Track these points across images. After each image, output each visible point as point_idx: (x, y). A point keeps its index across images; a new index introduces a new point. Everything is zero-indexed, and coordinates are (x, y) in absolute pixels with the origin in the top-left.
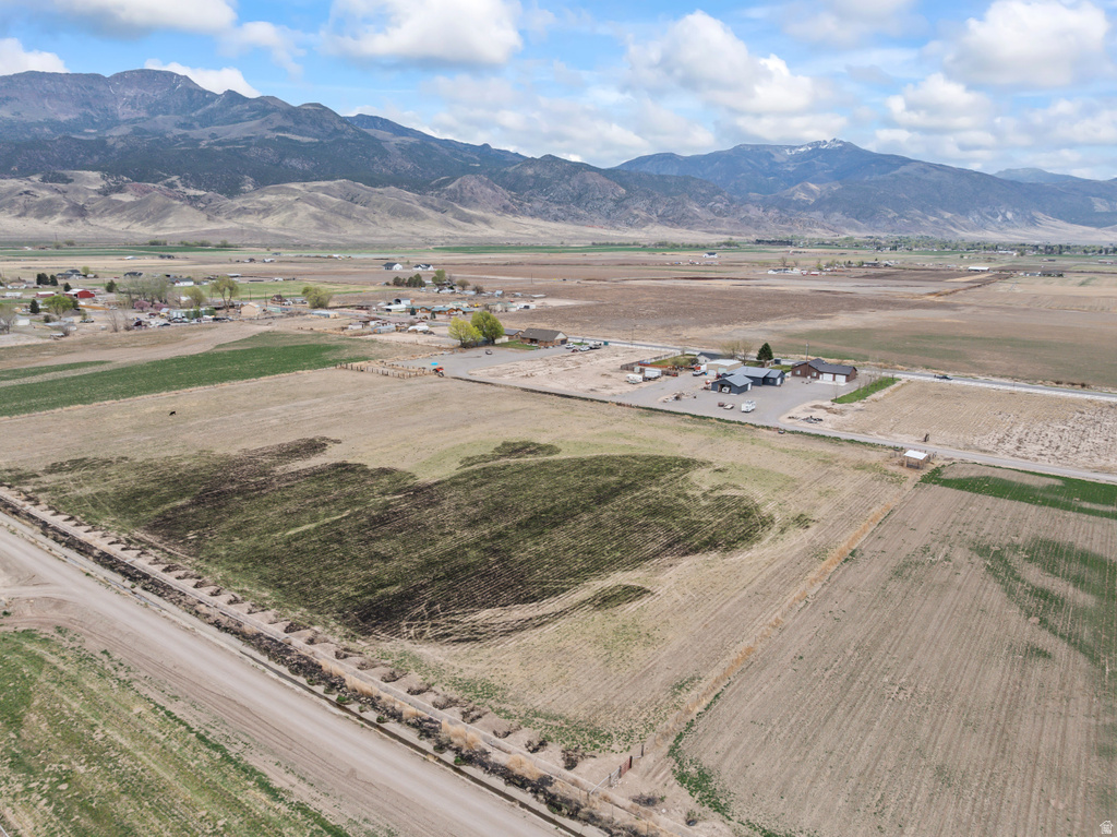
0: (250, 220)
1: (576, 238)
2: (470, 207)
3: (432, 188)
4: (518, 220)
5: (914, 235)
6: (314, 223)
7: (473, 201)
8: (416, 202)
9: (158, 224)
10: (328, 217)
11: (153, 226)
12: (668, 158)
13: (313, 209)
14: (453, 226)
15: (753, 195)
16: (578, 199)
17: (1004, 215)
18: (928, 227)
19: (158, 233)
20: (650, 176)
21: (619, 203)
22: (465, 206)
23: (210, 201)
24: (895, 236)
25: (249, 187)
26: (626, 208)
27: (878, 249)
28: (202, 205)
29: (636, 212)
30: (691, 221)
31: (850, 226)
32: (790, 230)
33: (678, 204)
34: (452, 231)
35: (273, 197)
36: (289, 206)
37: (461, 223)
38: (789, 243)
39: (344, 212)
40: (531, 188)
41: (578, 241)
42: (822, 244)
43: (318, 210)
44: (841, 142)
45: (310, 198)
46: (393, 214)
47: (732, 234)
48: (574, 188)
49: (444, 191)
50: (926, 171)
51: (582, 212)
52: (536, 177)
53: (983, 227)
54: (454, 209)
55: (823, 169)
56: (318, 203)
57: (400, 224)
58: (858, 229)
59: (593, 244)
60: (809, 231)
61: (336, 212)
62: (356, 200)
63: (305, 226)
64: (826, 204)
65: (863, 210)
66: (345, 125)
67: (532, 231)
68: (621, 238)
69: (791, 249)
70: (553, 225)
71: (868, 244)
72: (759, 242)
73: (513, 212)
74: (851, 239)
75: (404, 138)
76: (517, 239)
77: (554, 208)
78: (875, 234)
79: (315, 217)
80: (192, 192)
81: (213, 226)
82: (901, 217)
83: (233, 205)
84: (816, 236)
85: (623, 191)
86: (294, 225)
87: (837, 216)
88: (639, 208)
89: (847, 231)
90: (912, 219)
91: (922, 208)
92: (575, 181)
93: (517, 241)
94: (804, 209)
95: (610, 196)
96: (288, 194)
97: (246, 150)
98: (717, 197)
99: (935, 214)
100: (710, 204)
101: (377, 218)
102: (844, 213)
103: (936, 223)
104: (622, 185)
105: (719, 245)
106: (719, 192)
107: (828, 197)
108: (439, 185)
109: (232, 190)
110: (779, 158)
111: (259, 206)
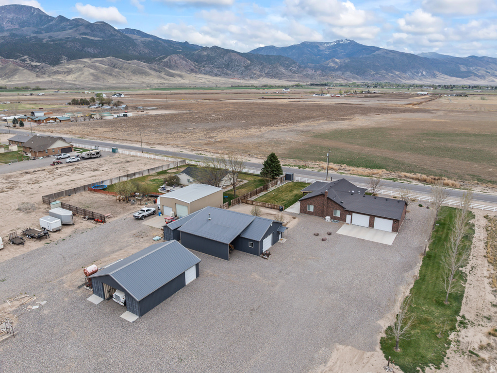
0: (60, 77)
1: (224, 84)
2: (174, 70)
3: (156, 61)
4: (198, 76)
5: (383, 82)
6: (92, 78)
7: (176, 67)
8: (146, 67)
9: (10, 79)
10: (100, 75)
11: (7, 80)
12: (272, 48)
13: (92, 71)
14: (164, 78)
15: (310, 64)
16: (228, 66)
17: (422, 73)
18: (389, 78)
19: (9, 83)
20: (262, 55)
21: (247, 67)
22: (172, 69)
23: (43, 68)
24: (375, 82)
25: (64, 61)
26: (250, 70)
27: (368, 87)
28: (38, 70)
29: (255, 72)
30: (280, 76)
31: (354, 78)
32: (326, 79)
33: (275, 68)
34: (163, 81)
35: (73, 66)
36: (80, 70)
37: (168, 77)
38: (326, 85)
39: (108, 72)
40: (205, 61)
41: (224, 85)
42: (341, 85)
43: (95, 71)
44: (349, 40)
45: (92, 66)
46: (134, 73)
47: (300, 81)
48: (226, 61)
49: (161, 62)
50: (387, 53)
51: (229, 72)
52: (208, 56)
53: (413, 78)
54: (165, 71)
55: (341, 52)
56: (96, 68)
57: (137, 78)
58: (357, 79)
59: (232, 86)
60: (335, 80)
61: (105, 73)
62: (116, 66)
63: (87, 79)
64: (343, 68)
65: (359, 70)
66: (116, 32)
67: (203, 81)
68: (246, 83)
69: (327, 87)
70: (215, 78)
71: (363, 85)
72: (312, 85)
73: (196, 72)
74: (355, 83)
75: (146, 39)
76: (195, 84)
77: (216, 70)
78: (366, 82)
79: (93, 75)
80: (34, 64)
81: (39, 80)
82: (377, 74)
83: (53, 70)
84: (339, 82)
85: (249, 62)
86: (82, 78)
87: (348, 73)
88: (256, 70)
89: (352, 80)
90: (381, 75)
91: (386, 70)
92: (226, 58)
93: (195, 85)
94: (333, 71)
95: (243, 64)
96: (82, 64)
97: (65, 43)
98: (293, 65)
99: (391, 73)
100: (290, 68)
101: (125, 75)
102: (351, 72)
103: (392, 76)
104: (249, 60)
105: (293, 86)
106: (294, 63)
107: (343, 65)
108: (160, 59)
109: (56, 62)
110: (321, 48)
111: (66, 70)
